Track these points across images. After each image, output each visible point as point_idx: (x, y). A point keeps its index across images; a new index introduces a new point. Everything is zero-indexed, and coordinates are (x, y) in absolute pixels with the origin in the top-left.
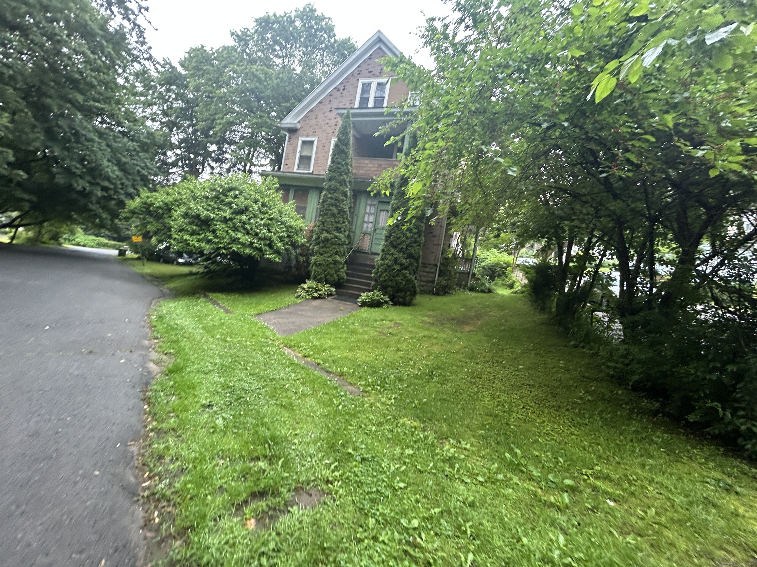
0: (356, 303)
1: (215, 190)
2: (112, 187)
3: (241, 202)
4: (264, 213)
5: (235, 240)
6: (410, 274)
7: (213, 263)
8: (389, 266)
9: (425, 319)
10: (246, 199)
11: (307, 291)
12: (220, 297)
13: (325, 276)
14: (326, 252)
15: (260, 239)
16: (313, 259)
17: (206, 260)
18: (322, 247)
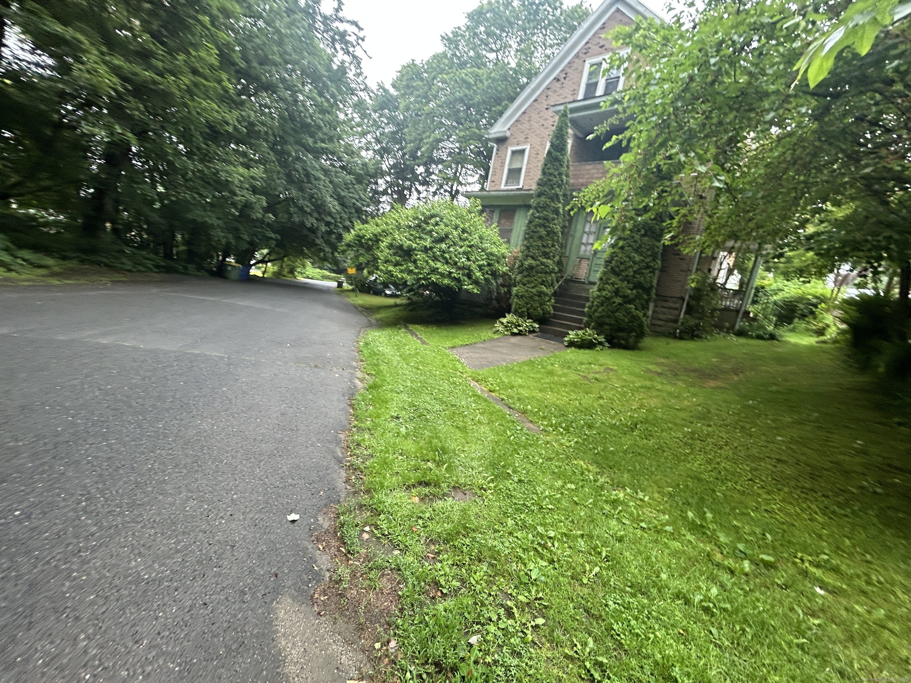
0: (562, 342)
1: (417, 218)
2: (333, 221)
3: (442, 229)
4: (464, 240)
5: (434, 271)
6: (636, 309)
7: (414, 295)
8: (608, 299)
9: (651, 367)
10: (446, 225)
11: (506, 327)
12: (419, 329)
13: (528, 309)
14: (529, 282)
15: (459, 268)
16: (514, 290)
17: (409, 291)
18: (526, 277)
